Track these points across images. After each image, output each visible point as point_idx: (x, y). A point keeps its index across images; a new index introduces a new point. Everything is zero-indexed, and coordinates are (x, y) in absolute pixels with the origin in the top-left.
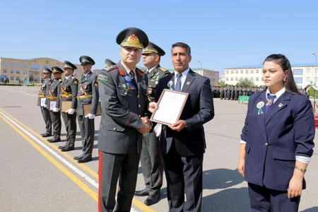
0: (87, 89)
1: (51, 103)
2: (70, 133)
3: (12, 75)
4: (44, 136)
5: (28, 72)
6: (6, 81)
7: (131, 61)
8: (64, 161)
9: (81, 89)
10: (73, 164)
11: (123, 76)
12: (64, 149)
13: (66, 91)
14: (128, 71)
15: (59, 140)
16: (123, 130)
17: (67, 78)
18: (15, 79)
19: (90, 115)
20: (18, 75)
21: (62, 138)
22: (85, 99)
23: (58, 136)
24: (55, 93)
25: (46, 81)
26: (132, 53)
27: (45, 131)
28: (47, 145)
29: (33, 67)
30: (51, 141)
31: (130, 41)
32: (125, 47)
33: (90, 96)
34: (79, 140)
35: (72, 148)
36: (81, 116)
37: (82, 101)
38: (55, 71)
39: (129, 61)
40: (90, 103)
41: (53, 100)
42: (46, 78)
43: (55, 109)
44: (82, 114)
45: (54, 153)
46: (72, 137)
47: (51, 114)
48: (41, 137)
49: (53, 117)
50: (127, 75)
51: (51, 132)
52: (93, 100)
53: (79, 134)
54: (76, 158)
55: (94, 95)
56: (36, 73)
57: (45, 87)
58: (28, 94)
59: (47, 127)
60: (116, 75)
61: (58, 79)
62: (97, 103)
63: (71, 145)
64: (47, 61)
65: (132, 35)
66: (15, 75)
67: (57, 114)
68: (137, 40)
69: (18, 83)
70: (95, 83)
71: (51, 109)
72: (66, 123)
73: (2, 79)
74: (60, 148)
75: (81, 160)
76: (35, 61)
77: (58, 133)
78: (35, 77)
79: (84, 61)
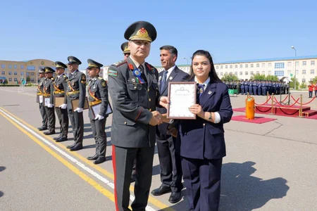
0: (74, 85)
1: (46, 99)
2: (64, 126)
3: (10, 76)
4: (41, 130)
5: (25, 73)
6: (5, 82)
7: (141, 54)
8: (58, 150)
9: (69, 86)
10: (66, 152)
11: (132, 70)
12: (58, 140)
13: (59, 88)
14: (138, 66)
15: (53, 133)
16: (134, 124)
17: (59, 77)
18: (13, 80)
19: (78, 109)
20: (16, 76)
21: (56, 131)
22: (73, 95)
23: (53, 129)
24: (49, 90)
25: (42, 80)
26: (142, 46)
27: (41, 125)
28: (44, 137)
29: (29, 68)
30: (47, 134)
31: (140, 34)
32: (134, 41)
33: (77, 92)
34: (71, 132)
35: (65, 139)
36: (71, 110)
37: (71, 97)
38: (47, 71)
39: (139, 54)
40: (78, 98)
41: (48, 97)
42: (42, 77)
43: (49, 105)
44: (71, 108)
45: (49, 144)
46: (65, 129)
47: (46, 110)
48: (38, 131)
49: (47, 112)
50: (137, 69)
51: (46, 126)
52: (80, 95)
53: (71, 127)
54: (68, 147)
55: (81, 91)
56: (33, 74)
57: (42, 86)
58: (26, 94)
59: (44, 122)
60: (125, 70)
61: (50, 78)
62: (84, 98)
63: (64, 136)
64: (43, 62)
65: (141, 28)
66: (13, 77)
67: (52, 109)
68: (146, 33)
69: (17, 84)
70: (81, 80)
71: (46, 105)
72: (59, 117)
73: (1, 80)
74: (55, 139)
75: (73, 149)
76: (31, 62)
77: (53, 126)
78: (32, 77)
79: (71, 60)
